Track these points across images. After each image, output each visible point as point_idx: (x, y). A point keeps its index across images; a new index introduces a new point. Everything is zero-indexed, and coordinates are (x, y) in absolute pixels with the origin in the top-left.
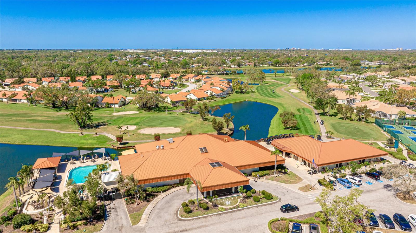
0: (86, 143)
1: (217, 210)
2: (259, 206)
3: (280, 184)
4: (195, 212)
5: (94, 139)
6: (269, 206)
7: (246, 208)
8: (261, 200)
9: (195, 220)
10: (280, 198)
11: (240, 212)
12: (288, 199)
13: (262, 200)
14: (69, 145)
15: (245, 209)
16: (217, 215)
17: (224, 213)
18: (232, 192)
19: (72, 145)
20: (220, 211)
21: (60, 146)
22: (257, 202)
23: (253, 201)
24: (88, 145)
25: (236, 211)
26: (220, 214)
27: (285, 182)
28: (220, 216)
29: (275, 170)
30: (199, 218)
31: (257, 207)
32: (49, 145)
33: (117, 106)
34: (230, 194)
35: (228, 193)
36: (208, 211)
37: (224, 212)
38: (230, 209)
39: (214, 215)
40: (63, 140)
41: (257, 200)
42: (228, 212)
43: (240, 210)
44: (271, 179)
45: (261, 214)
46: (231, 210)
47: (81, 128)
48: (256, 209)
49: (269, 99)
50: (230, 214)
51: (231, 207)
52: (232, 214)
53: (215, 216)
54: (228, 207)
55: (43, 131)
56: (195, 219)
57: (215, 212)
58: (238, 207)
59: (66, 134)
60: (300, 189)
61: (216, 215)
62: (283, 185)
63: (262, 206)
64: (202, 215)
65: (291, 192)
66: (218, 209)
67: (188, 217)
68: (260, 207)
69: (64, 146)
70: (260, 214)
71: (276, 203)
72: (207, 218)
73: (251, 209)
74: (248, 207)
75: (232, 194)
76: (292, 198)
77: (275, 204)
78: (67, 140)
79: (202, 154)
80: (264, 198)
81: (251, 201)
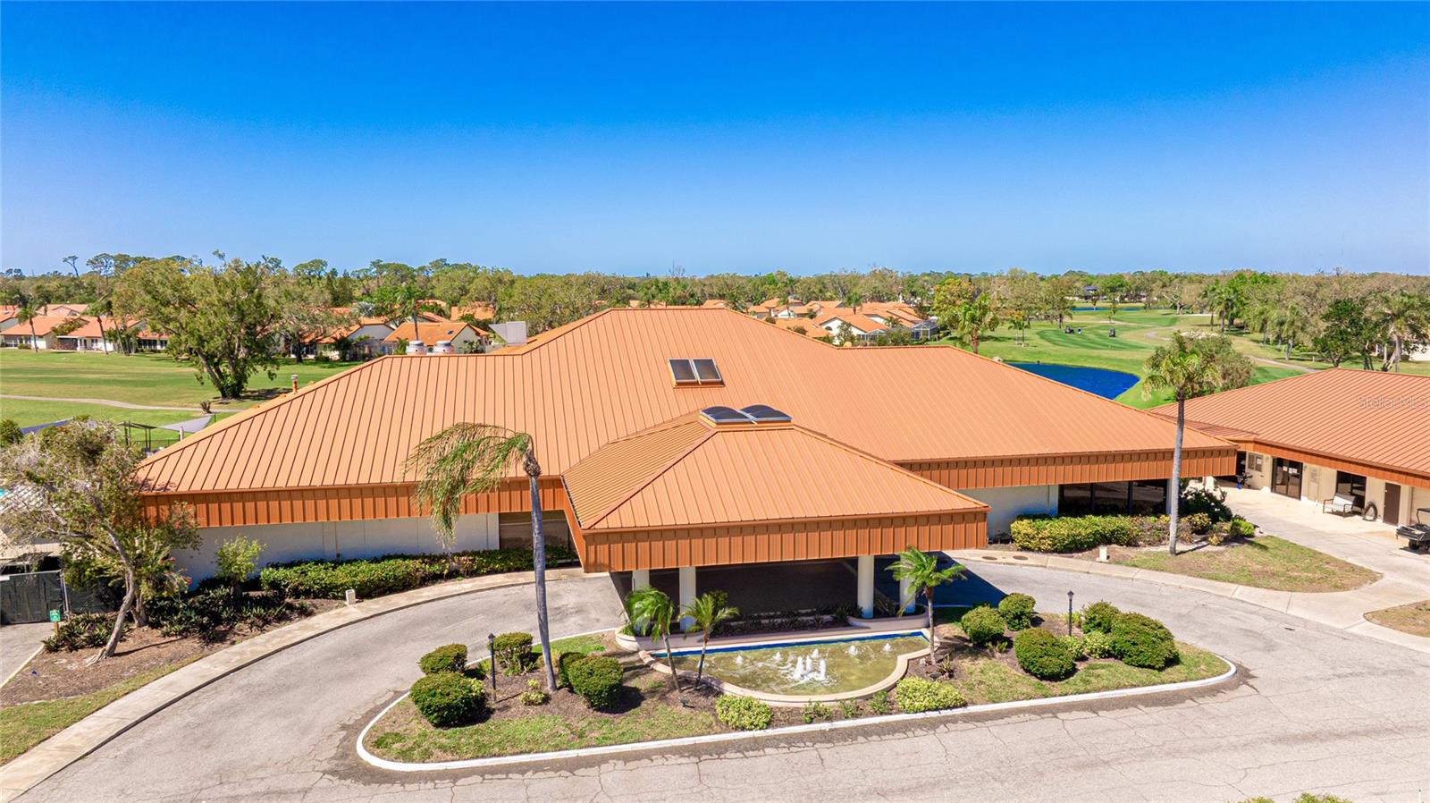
1: (704, 717)
2: (1070, 707)
3: (1215, 588)
4: (513, 722)
6: (1158, 713)
7: (954, 720)
8: (1081, 666)
9: (477, 779)
10: (1239, 666)
11: (898, 743)
12: (1313, 674)
13: (1093, 667)
15: (945, 721)
16: (695, 752)
17: (757, 745)
18: (858, 613)
20: (727, 727)
22: (1054, 678)
23: (1021, 672)
25: (866, 732)
26: (719, 750)
27: (1253, 579)
28: (711, 766)
29: (1172, 519)
30: (522, 769)
31: (1054, 711)
34: (841, 623)
35: (827, 618)
36: (623, 721)
37: (757, 733)
38: (817, 715)
39: (663, 752)
41: (1053, 665)
42: (791, 741)
43: (904, 727)
44: (1145, 561)
45: (1093, 765)
46: (826, 726)
48: (1048, 725)
49: (1095, 353)
50: (808, 753)
51: (826, 700)
52: (826, 750)
53: (673, 759)
54: (800, 701)
56: (482, 772)
57: (681, 729)
58: (884, 703)
60: (1382, 617)
61: (679, 751)
62: (1240, 591)
63: (1092, 707)
64: (557, 748)
65: (1317, 634)
66: (711, 708)
67: (426, 756)
68: (1075, 714)
70: (1080, 767)
71: (1214, 691)
72: (593, 771)
73: (995, 727)
74: (971, 709)
75: (853, 620)
76: (1340, 671)
77: (1209, 703)
79: (680, 391)
80: (1106, 654)
81: (998, 668)
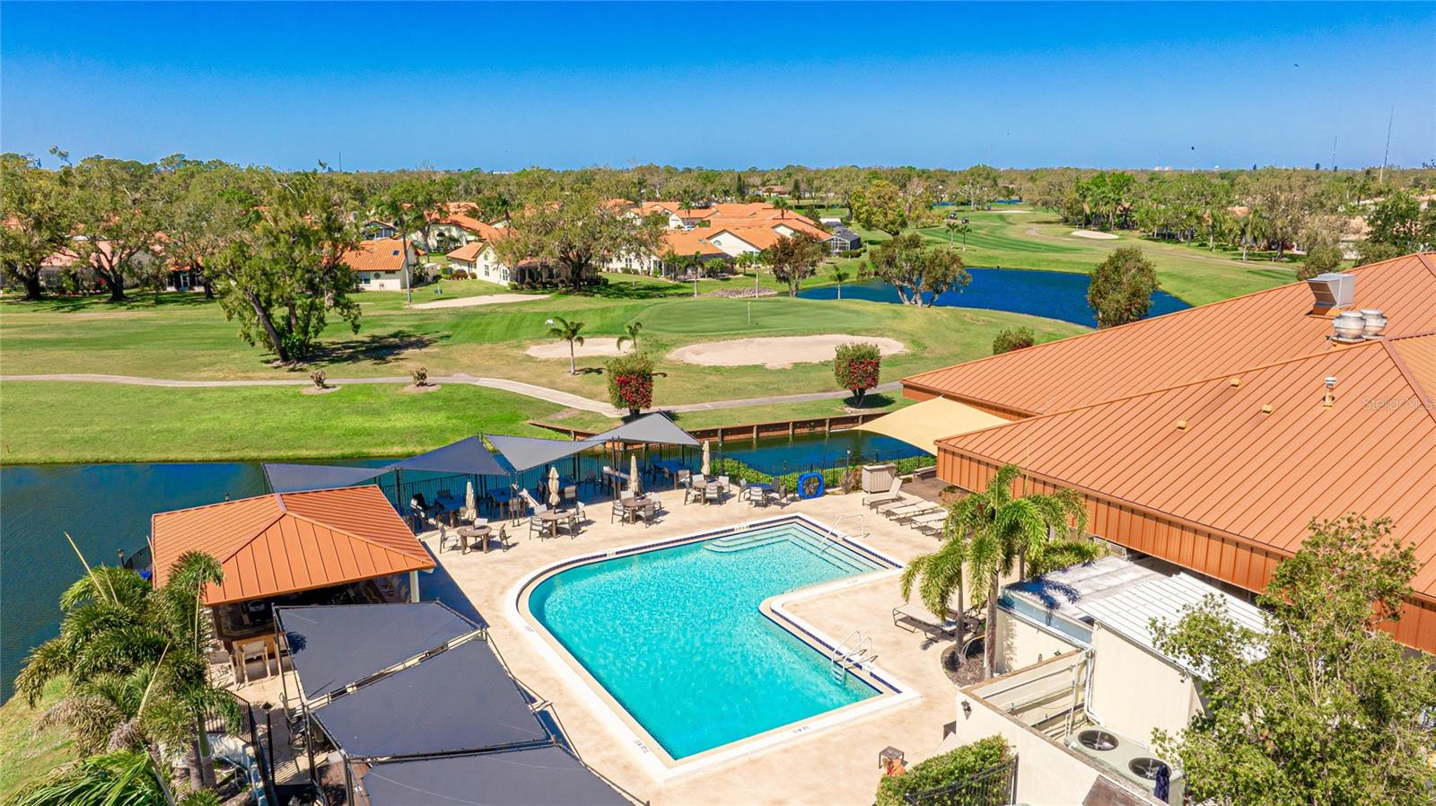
0: (381, 432)
5: (414, 404)
14: (262, 449)
19: (290, 448)
21: (198, 456)
24: (403, 443)
32: (112, 457)
33: (393, 285)
40: (203, 426)
47: (285, 358)
55: (25, 384)
59: (205, 390)
69: (226, 456)
78: (236, 421)
